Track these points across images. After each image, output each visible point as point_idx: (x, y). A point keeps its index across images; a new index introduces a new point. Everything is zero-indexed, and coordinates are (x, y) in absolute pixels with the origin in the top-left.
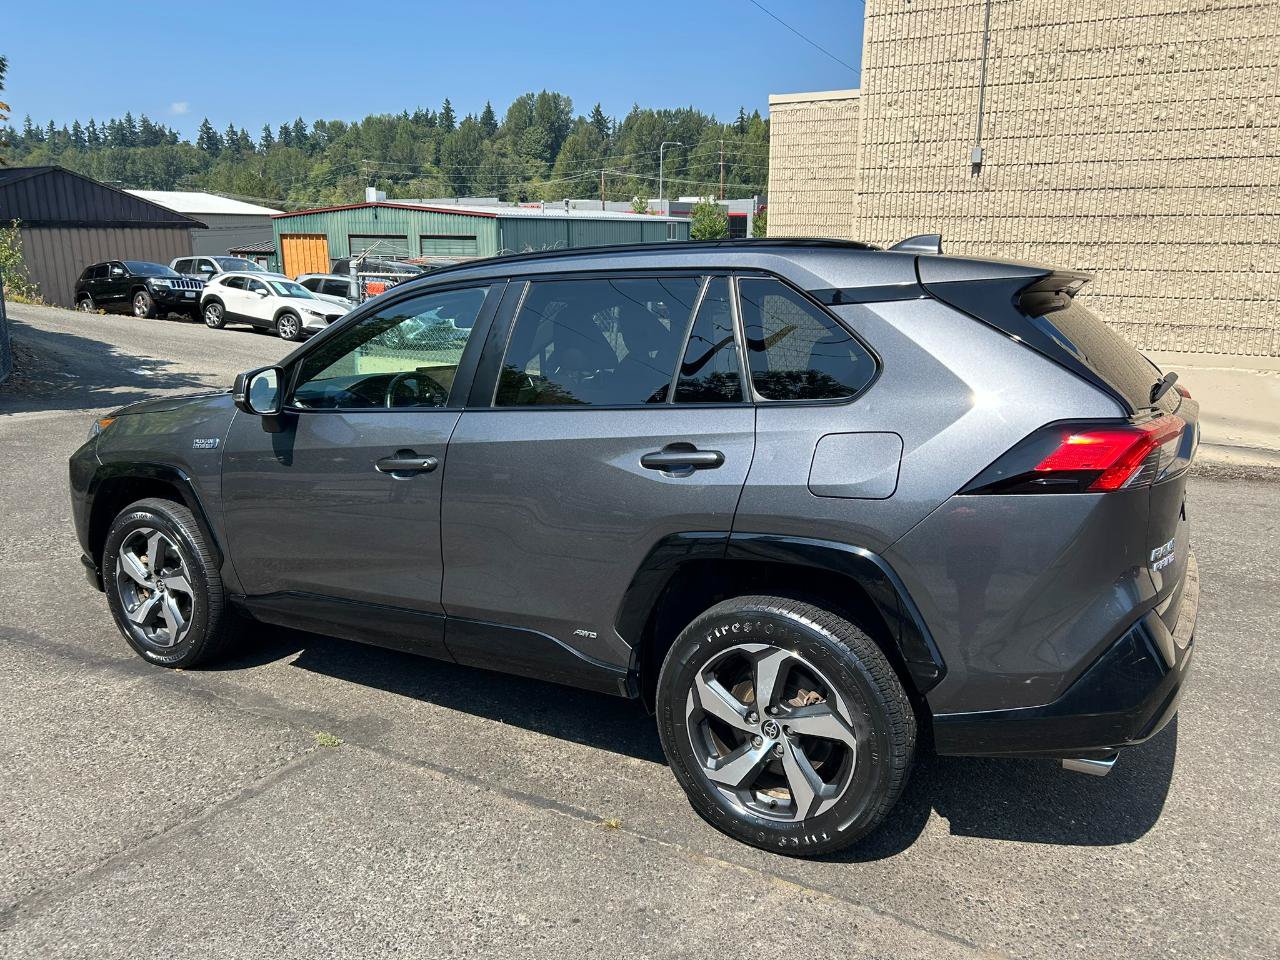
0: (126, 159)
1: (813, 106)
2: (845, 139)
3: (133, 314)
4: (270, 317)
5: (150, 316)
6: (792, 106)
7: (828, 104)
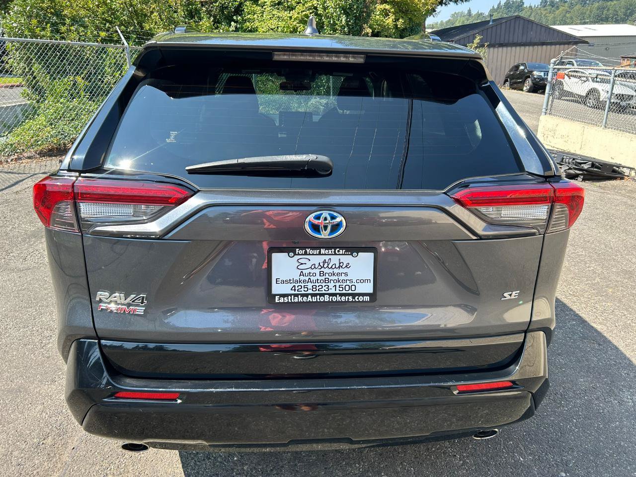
0: (604, 8)
3: (522, 90)
4: (584, 94)
5: (529, 91)
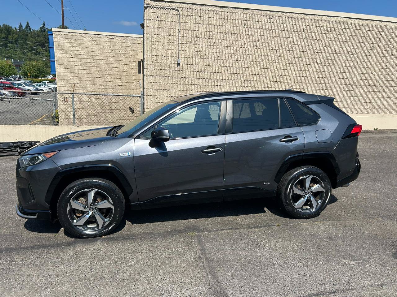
1: (69, 34)
2: (82, 46)
6: (62, 33)
7: (75, 34)
